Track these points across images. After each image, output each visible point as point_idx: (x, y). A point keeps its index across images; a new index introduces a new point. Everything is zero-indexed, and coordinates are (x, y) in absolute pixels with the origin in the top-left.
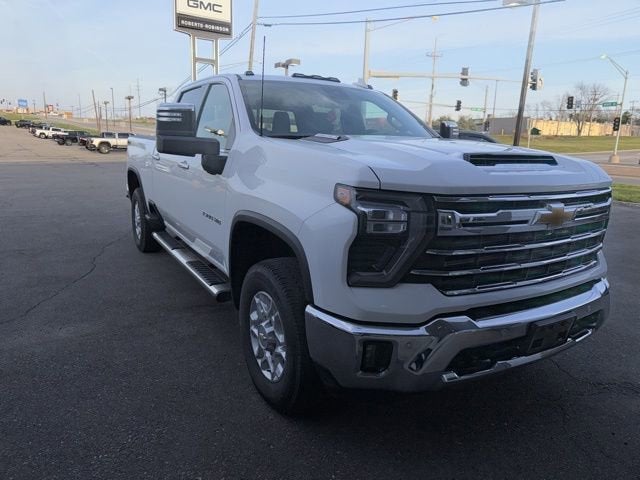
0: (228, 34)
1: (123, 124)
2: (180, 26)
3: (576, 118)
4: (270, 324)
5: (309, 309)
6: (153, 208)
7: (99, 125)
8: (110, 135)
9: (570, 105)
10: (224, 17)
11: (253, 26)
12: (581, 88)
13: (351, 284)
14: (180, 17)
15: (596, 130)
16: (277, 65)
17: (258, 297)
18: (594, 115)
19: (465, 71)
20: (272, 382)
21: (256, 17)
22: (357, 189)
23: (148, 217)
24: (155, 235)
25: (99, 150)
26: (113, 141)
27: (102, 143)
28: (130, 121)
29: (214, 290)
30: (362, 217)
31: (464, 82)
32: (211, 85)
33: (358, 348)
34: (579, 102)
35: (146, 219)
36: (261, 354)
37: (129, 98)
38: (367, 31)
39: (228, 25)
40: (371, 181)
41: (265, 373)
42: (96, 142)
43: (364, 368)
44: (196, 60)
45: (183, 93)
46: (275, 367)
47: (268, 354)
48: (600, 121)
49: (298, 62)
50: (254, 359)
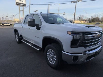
0: (25, 6)
1: (6, 21)
2: (17, 4)
3: (79, 20)
4: (52, 55)
5: (62, 52)
6: (21, 36)
7: (1, 21)
8: (4, 23)
9: (79, 18)
10: (25, 3)
11: (30, 5)
12: (80, 15)
13: (71, 47)
14: (17, 3)
15: (82, 22)
16: (34, 11)
17: (49, 50)
18: (82, 20)
19: (64, 13)
20: (53, 64)
21: (30, 3)
22: (72, 32)
23: (20, 37)
24: (22, 40)
25: (2, 26)
26: (4, 24)
27: (2, 25)
28: (7, 21)
29: (38, 49)
30: (73, 36)
31: (64, 14)
32: (34, 14)
33: (73, 58)
34: (80, 18)
35: (19, 38)
36: (50, 60)
37: (7, 17)
38: (49, 6)
39: (25, 4)
40: (74, 30)
41: (51, 63)
42: (1, 24)
43: (74, 61)
44: (20, 10)
45: (27, 16)
46: (53, 62)
47: (51, 60)
48: (83, 20)
49: (38, 11)
50: (48, 60)
